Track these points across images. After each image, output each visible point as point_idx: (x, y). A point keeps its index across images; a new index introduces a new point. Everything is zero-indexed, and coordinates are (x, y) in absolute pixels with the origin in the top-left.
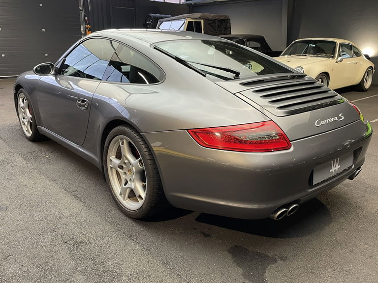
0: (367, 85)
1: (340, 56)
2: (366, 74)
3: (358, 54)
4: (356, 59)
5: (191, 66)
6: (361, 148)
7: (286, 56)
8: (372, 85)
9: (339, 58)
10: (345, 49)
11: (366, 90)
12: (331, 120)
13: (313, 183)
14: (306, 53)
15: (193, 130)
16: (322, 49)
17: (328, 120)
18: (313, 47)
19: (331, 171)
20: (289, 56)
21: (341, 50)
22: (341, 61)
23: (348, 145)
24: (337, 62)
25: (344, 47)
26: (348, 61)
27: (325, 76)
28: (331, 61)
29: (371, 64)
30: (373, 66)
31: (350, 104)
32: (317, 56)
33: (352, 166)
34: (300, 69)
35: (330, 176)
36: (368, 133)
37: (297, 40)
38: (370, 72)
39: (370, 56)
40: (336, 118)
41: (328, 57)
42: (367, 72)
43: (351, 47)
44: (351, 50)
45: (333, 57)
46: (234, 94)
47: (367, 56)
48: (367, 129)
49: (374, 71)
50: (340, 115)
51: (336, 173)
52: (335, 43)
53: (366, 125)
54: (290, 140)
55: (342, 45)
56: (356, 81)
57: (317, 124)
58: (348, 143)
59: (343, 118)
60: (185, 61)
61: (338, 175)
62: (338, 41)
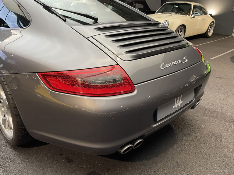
0: (210, 34)
1: (193, 14)
2: (210, 26)
3: (205, 13)
4: (204, 16)
5: (54, 12)
6: (201, 85)
7: (159, 13)
8: (213, 34)
9: (193, 15)
10: (197, 9)
11: (209, 37)
12: (176, 63)
13: (157, 120)
14: (172, 11)
15: (43, 73)
16: (183, 9)
17: (173, 63)
18: (177, 8)
19: (174, 107)
20: (161, 14)
21: (194, 10)
22: (194, 17)
23: (194, 81)
24: (191, 18)
25: (196, 8)
26: (199, 17)
27: (183, 27)
28: (187, 17)
29: (213, 20)
30: (215, 22)
31: (194, 47)
32: (179, 14)
33: (193, 100)
34: (166, 22)
35: (174, 111)
36: (207, 72)
37: (166, 3)
38: (212, 26)
39: (213, 15)
40: (180, 61)
41: (186, 14)
42: (211, 25)
43: (201, 8)
44: (201, 10)
45: (189, 15)
46: (87, 38)
47: (211, 15)
48: (207, 68)
49: (215, 24)
50: (184, 58)
51: (179, 108)
52: (190, 5)
53: (206, 66)
54: (134, 84)
55: (195, 7)
56: (203, 31)
57: (162, 67)
58: (194, 80)
59: (187, 60)
60: (50, 7)
61: (181, 109)
62: (193, 4)
